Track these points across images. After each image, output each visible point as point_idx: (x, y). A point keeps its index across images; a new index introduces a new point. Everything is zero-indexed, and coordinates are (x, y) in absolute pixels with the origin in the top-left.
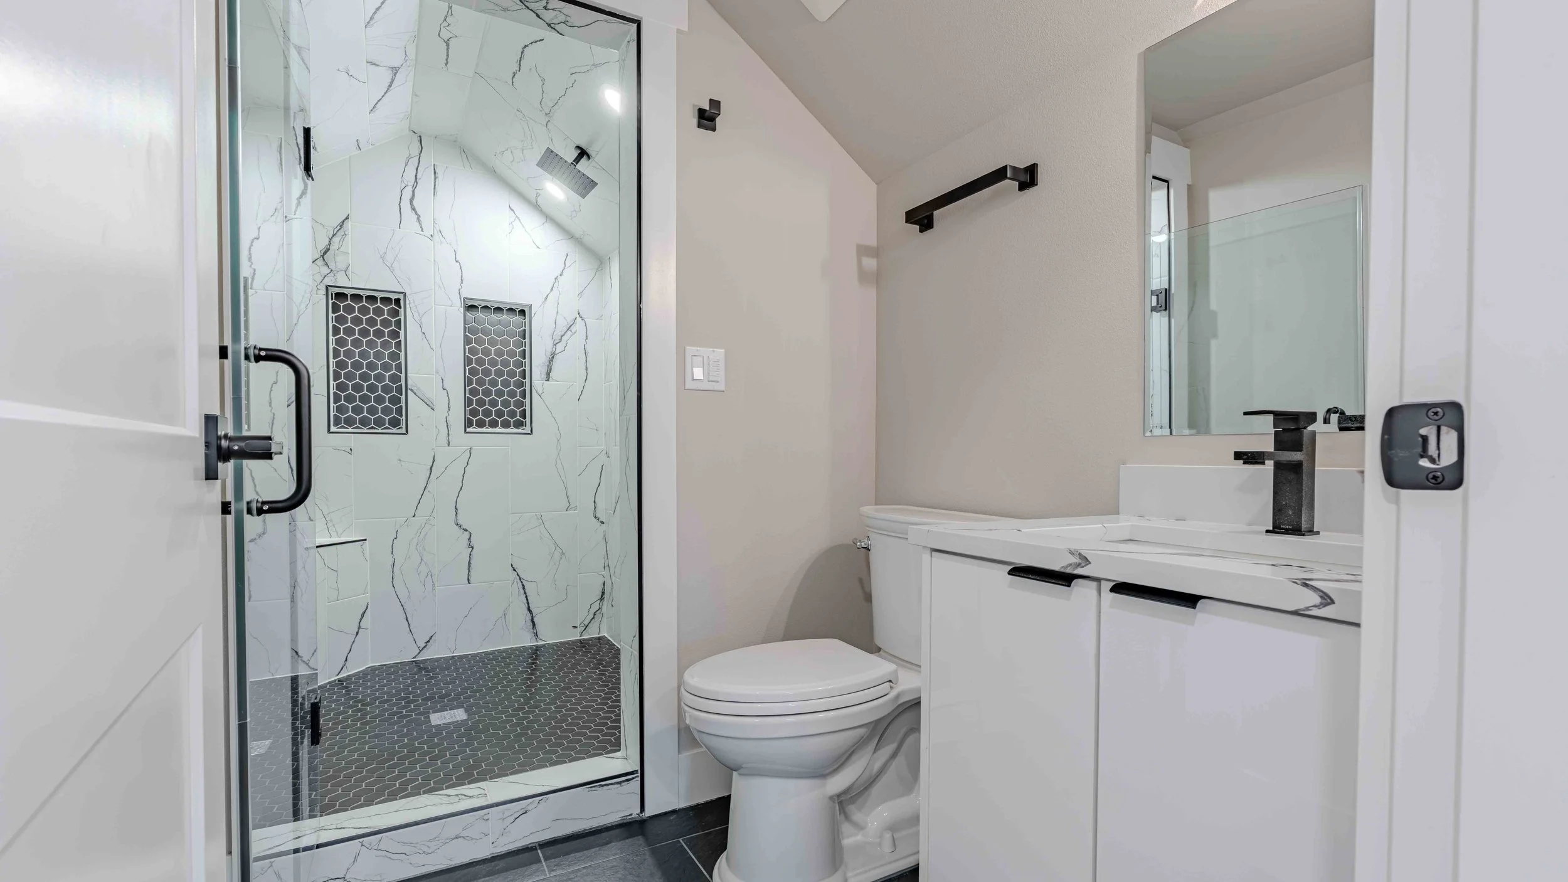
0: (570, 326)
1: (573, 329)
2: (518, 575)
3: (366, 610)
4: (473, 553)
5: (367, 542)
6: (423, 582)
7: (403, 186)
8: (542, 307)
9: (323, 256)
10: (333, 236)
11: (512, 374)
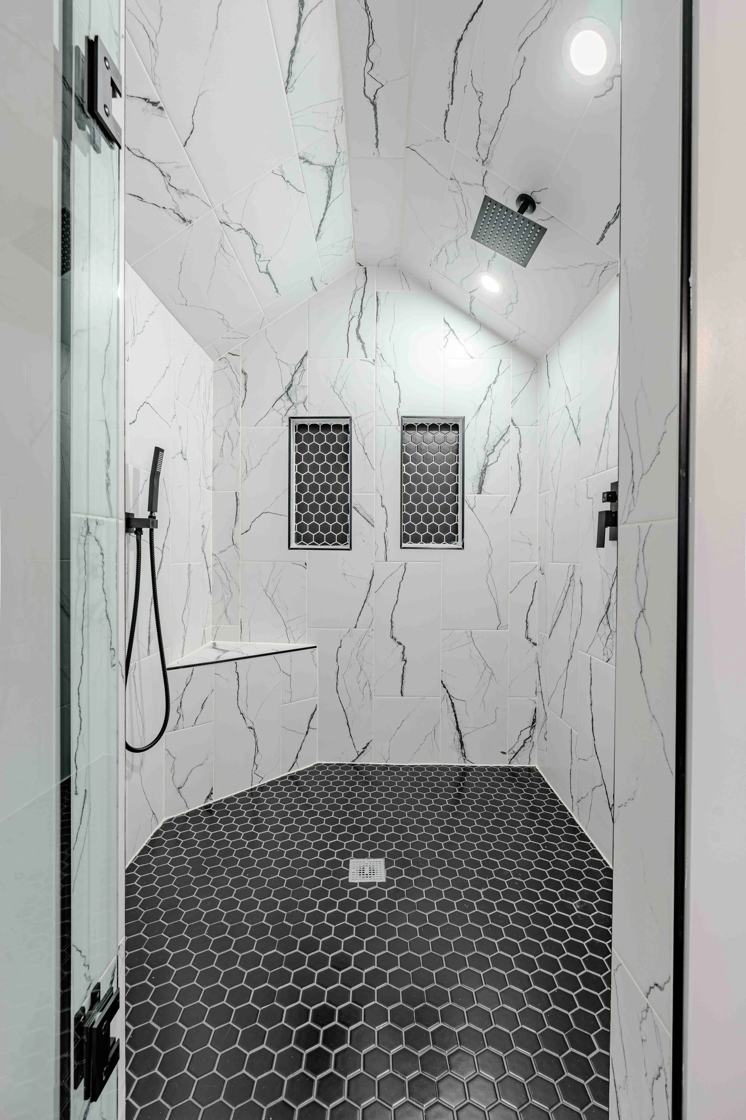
0: (503, 436)
1: (506, 438)
2: (447, 691)
3: (314, 712)
4: (406, 666)
5: (317, 648)
6: (362, 691)
7: (351, 317)
8: (475, 418)
9: (287, 392)
10: (295, 372)
11: (445, 489)
